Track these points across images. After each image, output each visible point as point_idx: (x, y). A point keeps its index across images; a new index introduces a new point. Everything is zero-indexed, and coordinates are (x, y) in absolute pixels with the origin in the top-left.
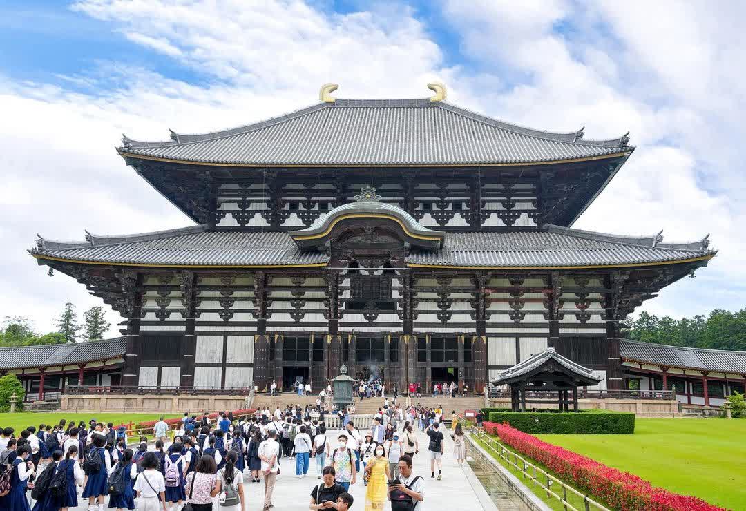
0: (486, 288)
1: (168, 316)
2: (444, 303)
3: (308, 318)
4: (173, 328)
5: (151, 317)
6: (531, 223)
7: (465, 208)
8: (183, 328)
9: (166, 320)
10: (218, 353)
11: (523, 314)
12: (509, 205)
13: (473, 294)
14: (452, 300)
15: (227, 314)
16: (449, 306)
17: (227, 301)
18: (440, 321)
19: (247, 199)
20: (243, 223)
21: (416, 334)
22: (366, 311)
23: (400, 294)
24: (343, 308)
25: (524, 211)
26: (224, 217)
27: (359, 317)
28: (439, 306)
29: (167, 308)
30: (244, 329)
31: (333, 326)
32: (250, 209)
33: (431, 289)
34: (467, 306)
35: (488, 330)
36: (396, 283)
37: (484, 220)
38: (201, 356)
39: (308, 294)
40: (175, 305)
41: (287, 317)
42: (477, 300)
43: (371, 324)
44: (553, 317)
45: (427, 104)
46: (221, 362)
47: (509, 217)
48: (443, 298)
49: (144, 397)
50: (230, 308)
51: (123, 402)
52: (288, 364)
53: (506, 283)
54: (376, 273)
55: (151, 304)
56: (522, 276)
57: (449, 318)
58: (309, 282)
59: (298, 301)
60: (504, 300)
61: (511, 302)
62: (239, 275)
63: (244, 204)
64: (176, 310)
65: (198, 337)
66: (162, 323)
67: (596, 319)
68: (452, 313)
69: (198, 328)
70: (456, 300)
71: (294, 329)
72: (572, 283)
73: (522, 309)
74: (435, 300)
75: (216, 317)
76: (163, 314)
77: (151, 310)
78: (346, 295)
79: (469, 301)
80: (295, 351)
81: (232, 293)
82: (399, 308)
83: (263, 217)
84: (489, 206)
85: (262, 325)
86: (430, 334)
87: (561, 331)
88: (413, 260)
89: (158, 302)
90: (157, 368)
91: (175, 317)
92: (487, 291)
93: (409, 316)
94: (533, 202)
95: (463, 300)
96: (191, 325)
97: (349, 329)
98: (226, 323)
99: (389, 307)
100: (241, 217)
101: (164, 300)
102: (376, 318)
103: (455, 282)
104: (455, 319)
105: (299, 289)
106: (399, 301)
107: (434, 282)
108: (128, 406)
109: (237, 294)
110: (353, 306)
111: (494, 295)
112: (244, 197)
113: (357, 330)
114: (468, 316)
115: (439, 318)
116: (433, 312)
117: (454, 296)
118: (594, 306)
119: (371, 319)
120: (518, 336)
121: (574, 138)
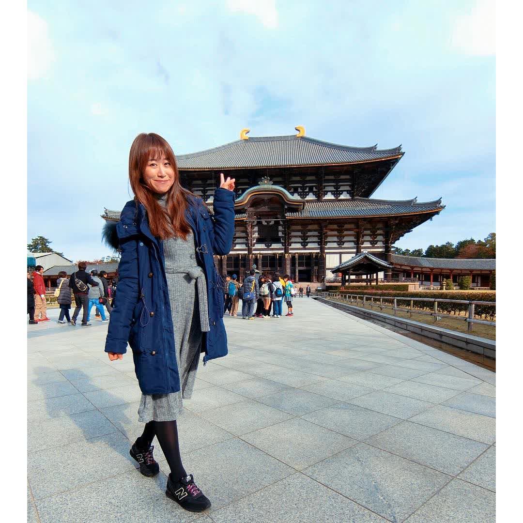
0: (326, 229)
2: (304, 238)
3: (238, 247)
6: (348, 197)
7: (315, 190)
11: (344, 242)
12: (337, 187)
13: (319, 233)
14: (308, 236)
16: (307, 239)
18: (302, 247)
19: (206, 188)
21: (290, 253)
22: (266, 243)
23: (283, 234)
24: (255, 241)
25: (345, 191)
27: (262, 246)
28: (302, 239)
31: (250, 250)
32: (208, 194)
33: (298, 231)
34: (316, 239)
35: (326, 251)
36: (280, 228)
37: (324, 196)
39: (237, 235)
42: (321, 235)
43: (268, 249)
44: (358, 243)
45: (295, 138)
47: (337, 194)
48: (304, 235)
52: (229, 269)
53: (335, 227)
54: (271, 224)
56: (343, 223)
57: (307, 245)
60: (334, 236)
61: (338, 236)
63: (204, 191)
67: (380, 244)
68: (308, 242)
70: (310, 236)
72: (368, 226)
73: (343, 240)
74: (300, 236)
78: (256, 235)
79: (317, 236)
80: (232, 263)
82: (282, 241)
84: (327, 189)
86: (297, 253)
87: (363, 250)
88: (289, 215)
92: (326, 231)
93: (287, 244)
94: (350, 186)
95: (314, 236)
97: (258, 252)
99: (277, 240)
102: (271, 246)
103: (310, 227)
104: (310, 246)
106: (282, 237)
107: (299, 227)
110: (259, 241)
111: (330, 233)
112: (204, 188)
113: (262, 252)
114: (317, 244)
115: (302, 245)
116: (299, 242)
117: (309, 234)
118: (380, 238)
119: (268, 246)
120: (340, 253)
121: (372, 150)
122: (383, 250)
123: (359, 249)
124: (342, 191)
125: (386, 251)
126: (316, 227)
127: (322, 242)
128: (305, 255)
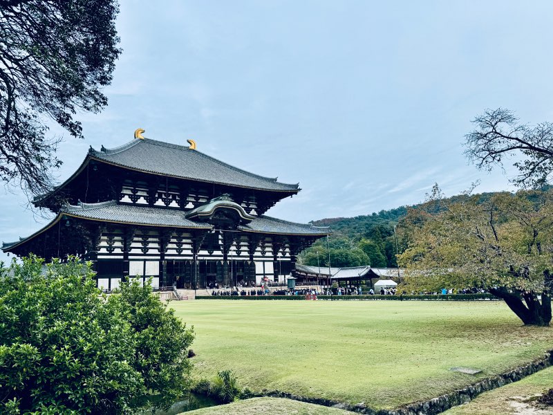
1: (113, 250)
2: (238, 246)
3: (184, 252)
4: (116, 257)
5: (103, 251)
8: (122, 257)
9: (112, 252)
10: (141, 270)
11: (266, 252)
13: (248, 243)
15: (145, 249)
17: (145, 243)
19: (136, 188)
20: (134, 201)
21: (229, 260)
22: (209, 250)
23: (222, 242)
26: (124, 197)
27: (206, 253)
28: (237, 248)
29: (113, 246)
30: (153, 257)
31: (195, 256)
34: (246, 248)
35: (254, 259)
36: (220, 237)
38: (132, 272)
39: (184, 241)
40: (117, 244)
41: (174, 252)
43: (211, 256)
45: (188, 149)
46: (143, 275)
48: (238, 244)
50: (147, 247)
54: (213, 232)
55: (104, 244)
58: (184, 235)
59: (179, 244)
62: (151, 230)
63: (135, 191)
64: (118, 247)
65: (130, 261)
66: (110, 254)
67: (288, 255)
68: (241, 251)
69: (130, 257)
70: (243, 246)
71: (178, 258)
74: (235, 246)
75: (139, 251)
76: (110, 249)
77: (104, 247)
79: (247, 246)
80: (178, 269)
81: (148, 239)
82: (221, 248)
83: (145, 199)
85: (162, 256)
87: (278, 259)
89: (107, 243)
90: (108, 279)
91: (118, 251)
93: (226, 251)
94: (256, 205)
95: (245, 246)
96: (126, 255)
98: (145, 255)
99: (217, 248)
101: (111, 241)
103: (242, 238)
104: (243, 254)
105: (180, 238)
106: (222, 245)
109: (150, 239)
110: (204, 248)
113: (205, 258)
114: (247, 253)
115: (237, 253)
116: (234, 251)
117: (242, 243)
118: (287, 250)
119: (211, 253)
120: (264, 261)
121: (273, 181)
122: (290, 259)
123: (275, 257)
124: (252, 208)
125: (292, 260)
126: (246, 238)
127: (251, 251)
128: (240, 262)
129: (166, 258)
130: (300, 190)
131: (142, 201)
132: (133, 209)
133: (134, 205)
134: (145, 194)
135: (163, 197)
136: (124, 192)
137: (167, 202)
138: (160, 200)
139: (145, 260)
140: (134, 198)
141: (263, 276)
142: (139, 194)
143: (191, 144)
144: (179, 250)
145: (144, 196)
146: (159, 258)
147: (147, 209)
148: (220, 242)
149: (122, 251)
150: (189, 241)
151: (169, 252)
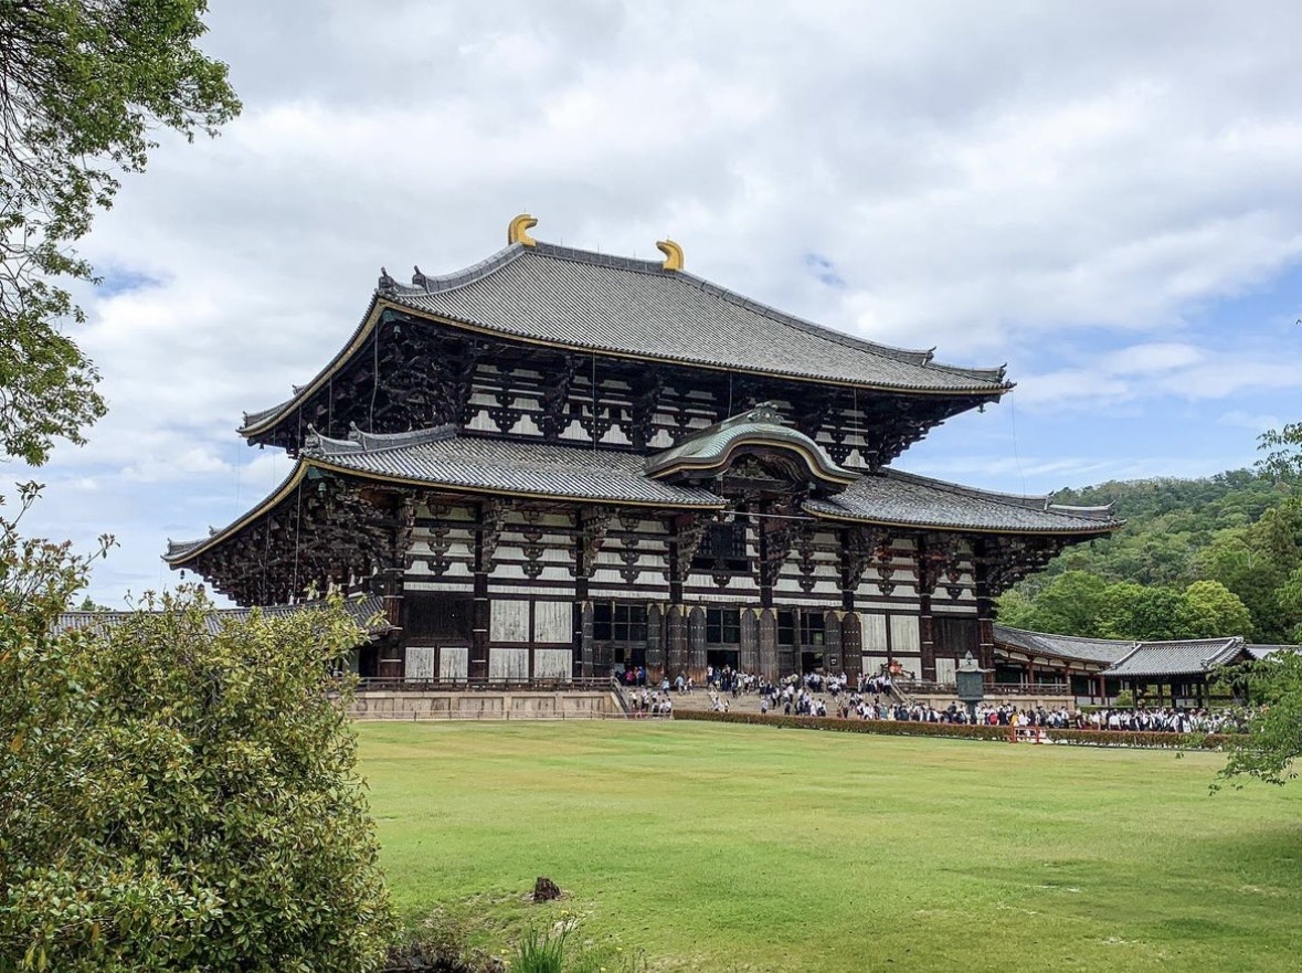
1: (447, 568)
2: (807, 565)
3: (644, 578)
4: (455, 587)
5: (419, 568)
6: (863, 464)
8: (470, 588)
9: (445, 574)
10: (522, 628)
11: (893, 584)
13: (838, 555)
14: (816, 563)
15: (533, 567)
16: (812, 570)
17: (534, 549)
18: (802, 590)
19: (510, 390)
20: (505, 427)
21: (777, 605)
22: (715, 573)
23: (756, 550)
26: (476, 415)
27: (707, 580)
28: (801, 569)
29: (445, 554)
30: (557, 591)
31: (676, 591)
32: (514, 406)
34: (831, 571)
35: (857, 604)
36: (750, 534)
38: (498, 632)
39: (642, 544)
40: (456, 550)
43: (723, 590)
44: (924, 587)
45: (657, 270)
46: (527, 641)
48: (806, 558)
49: (460, 694)
50: (539, 559)
51: (428, 703)
54: (727, 520)
55: (421, 548)
57: (813, 586)
58: (643, 526)
59: (630, 553)
62: (548, 510)
63: (505, 398)
64: (460, 560)
65: (492, 601)
66: (438, 579)
67: (966, 595)
68: (815, 579)
69: (492, 589)
70: (820, 562)
71: (625, 594)
73: (891, 578)
74: (798, 561)
75: (517, 572)
76: (439, 564)
77: (421, 558)
79: (835, 564)
80: (626, 626)
81: (540, 537)
82: (754, 570)
83: (533, 420)
85: (582, 586)
87: (934, 608)
89: (431, 546)
90: (432, 650)
91: (458, 569)
93: (767, 579)
95: (828, 563)
96: (481, 582)
98: (532, 582)
99: (742, 567)
100: (501, 418)
101: (439, 540)
102: (728, 582)
103: (819, 539)
104: (819, 587)
105: (629, 535)
106: (755, 559)
108: (437, 709)
109: (546, 538)
110: (700, 565)
112: (505, 387)
113: (705, 597)
114: (834, 584)
115: (801, 585)
116: (793, 577)
117: (818, 556)
118: (966, 579)
119: (723, 583)
120: (888, 613)
121: (923, 359)
122: (973, 610)
123: (926, 603)
124: (851, 447)
125: (981, 613)
126: (831, 539)
127: (847, 581)
128: (811, 611)
129: (592, 592)
130: (1009, 386)
131: (526, 426)
132: (501, 450)
133: (505, 437)
134: (534, 406)
135: (585, 413)
136: (477, 399)
137: (597, 428)
138: (576, 423)
139: (533, 599)
140: (505, 417)
141: (885, 660)
142: (518, 404)
143: (667, 253)
144: (630, 572)
145: (531, 413)
146: (572, 592)
147: (541, 449)
148: (750, 551)
149: (470, 569)
150: (658, 545)
151: (601, 576)
